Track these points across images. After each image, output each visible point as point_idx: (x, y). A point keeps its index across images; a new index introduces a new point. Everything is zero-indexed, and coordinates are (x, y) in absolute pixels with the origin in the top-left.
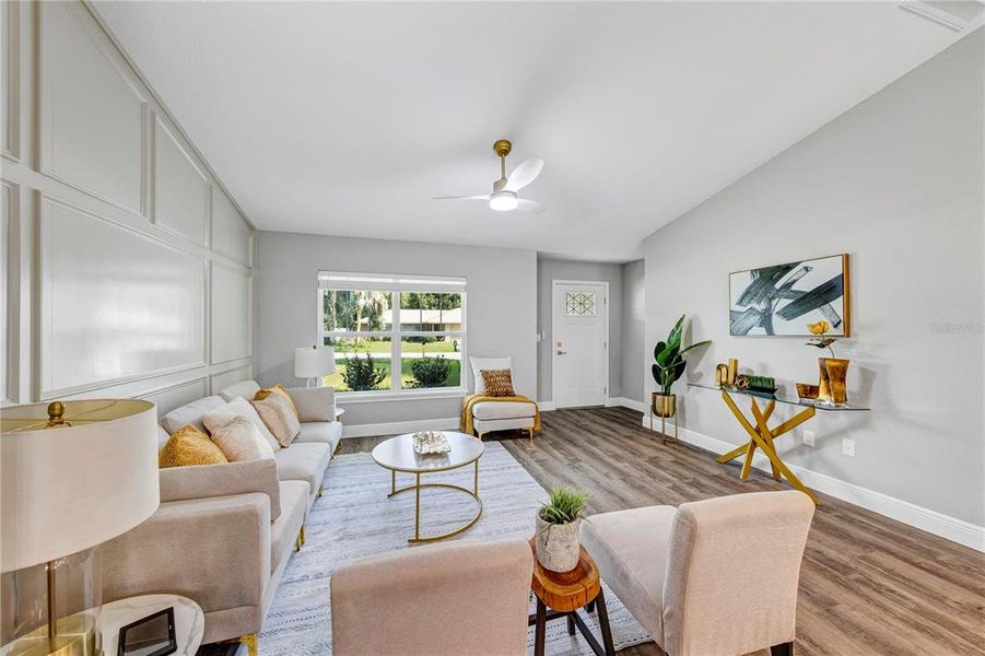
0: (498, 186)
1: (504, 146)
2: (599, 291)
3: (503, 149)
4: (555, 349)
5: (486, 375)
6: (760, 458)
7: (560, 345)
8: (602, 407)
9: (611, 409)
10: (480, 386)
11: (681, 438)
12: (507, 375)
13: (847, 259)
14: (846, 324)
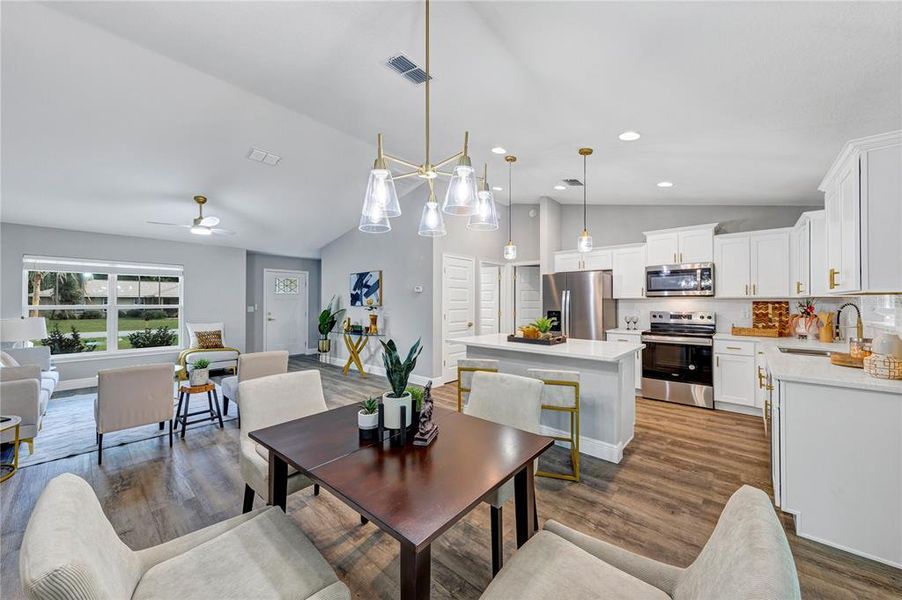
0: (197, 222)
1: (201, 199)
2: (302, 277)
3: (201, 201)
4: (265, 317)
5: (200, 336)
6: (353, 366)
7: (270, 314)
8: (304, 355)
9: (309, 356)
10: (194, 341)
11: (332, 363)
12: (218, 335)
13: (381, 272)
14: (380, 300)
